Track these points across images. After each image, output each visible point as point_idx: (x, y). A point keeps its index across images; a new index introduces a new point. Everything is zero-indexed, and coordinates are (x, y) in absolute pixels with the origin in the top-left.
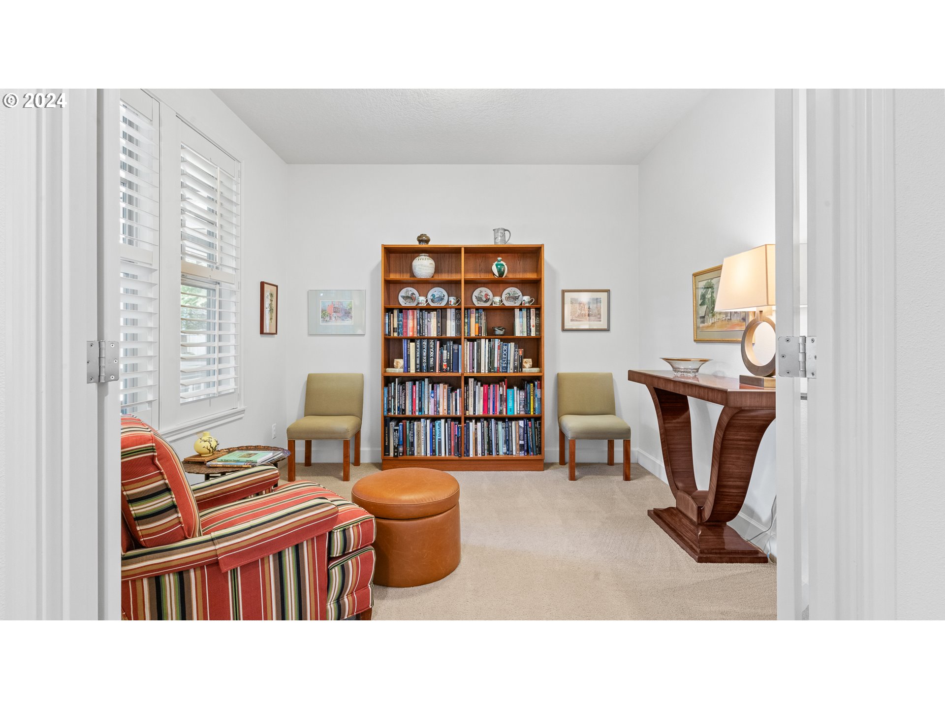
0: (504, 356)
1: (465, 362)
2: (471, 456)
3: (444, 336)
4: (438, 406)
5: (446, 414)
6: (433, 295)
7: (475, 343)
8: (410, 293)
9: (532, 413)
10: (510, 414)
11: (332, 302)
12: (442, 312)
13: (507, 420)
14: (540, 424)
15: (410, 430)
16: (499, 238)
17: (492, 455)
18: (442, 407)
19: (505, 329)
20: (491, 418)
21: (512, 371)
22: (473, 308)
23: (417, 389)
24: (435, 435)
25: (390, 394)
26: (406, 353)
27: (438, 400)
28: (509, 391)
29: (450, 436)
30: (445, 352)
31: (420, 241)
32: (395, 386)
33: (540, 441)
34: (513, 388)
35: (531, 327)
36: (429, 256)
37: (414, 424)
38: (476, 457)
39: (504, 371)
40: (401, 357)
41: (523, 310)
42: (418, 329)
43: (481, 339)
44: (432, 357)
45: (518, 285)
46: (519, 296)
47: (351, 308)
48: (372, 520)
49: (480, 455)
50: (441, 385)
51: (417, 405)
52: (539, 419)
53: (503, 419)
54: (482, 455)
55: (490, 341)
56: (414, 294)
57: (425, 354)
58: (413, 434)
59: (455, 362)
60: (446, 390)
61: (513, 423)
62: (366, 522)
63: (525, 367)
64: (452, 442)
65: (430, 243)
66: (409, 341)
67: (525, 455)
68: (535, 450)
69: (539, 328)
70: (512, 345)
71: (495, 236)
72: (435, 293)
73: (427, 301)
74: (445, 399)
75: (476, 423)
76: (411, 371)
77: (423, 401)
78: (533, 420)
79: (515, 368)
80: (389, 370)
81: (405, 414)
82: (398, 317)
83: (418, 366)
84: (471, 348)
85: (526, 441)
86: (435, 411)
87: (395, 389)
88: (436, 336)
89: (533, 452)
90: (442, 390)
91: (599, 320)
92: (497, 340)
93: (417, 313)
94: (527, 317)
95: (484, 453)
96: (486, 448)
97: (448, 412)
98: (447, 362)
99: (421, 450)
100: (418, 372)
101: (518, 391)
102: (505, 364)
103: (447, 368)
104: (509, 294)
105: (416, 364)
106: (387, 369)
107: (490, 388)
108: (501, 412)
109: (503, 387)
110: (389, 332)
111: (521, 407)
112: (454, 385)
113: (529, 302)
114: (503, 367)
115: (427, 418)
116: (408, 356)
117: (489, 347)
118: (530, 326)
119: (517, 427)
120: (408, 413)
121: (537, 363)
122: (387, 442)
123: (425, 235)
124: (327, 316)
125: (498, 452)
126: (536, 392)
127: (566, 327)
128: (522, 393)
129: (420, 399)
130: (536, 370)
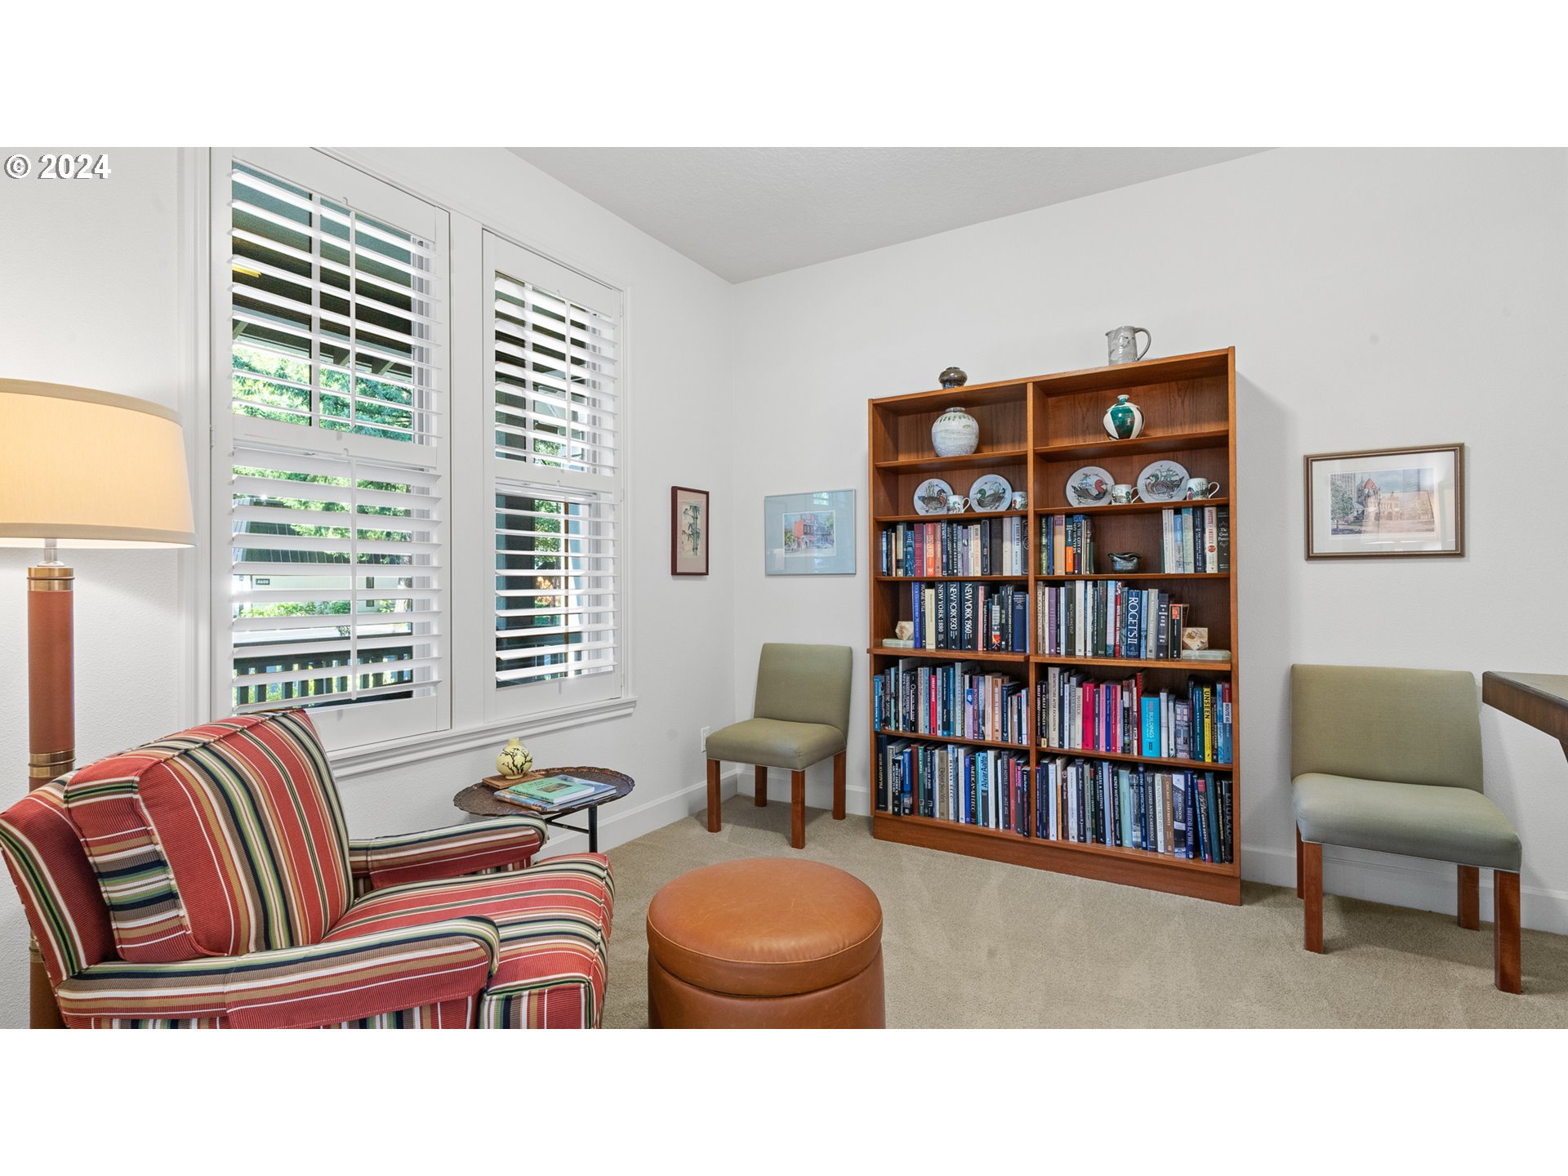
0: (1130, 620)
1: (1040, 631)
2: (1053, 838)
3: (996, 575)
4: (980, 720)
5: (1000, 740)
6: (982, 492)
7: (1062, 589)
8: (937, 489)
9: (1208, 760)
10: (1148, 754)
11: (801, 515)
12: (992, 526)
13: (1141, 769)
14: (1230, 789)
15: (925, 765)
16: (1121, 350)
17: (1105, 843)
18: (991, 723)
19: (1138, 558)
20: (1102, 759)
21: (1152, 655)
22: (1060, 513)
23: (939, 683)
24: (975, 782)
25: (888, 690)
26: (917, 609)
27: (981, 709)
28: (1147, 702)
29: (1007, 787)
30: (996, 608)
31: (943, 382)
32: (897, 674)
33: (1231, 829)
34: (1158, 696)
35: (1207, 551)
36: (966, 412)
37: (932, 755)
38: (1065, 841)
39: (1132, 653)
40: (909, 618)
41: (1183, 510)
42: (945, 560)
43: (1075, 581)
44: (968, 619)
45: (1180, 454)
46: (1181, 480)
47: (832, 526)
48: (579, 988)
49: (1073, 839)
50: (988, 678)
51: (939, 715)
52: (1225, 776)
53: (1133, 766)
54: (1079, 840)
55: (1095, 585)
56: (944, 492)
57: (954, 612)
58: (932, 773)
59: (1018, 629)
60: (997, 690)
61: (1158, 777)
62: (563, 989)
63: (1186, 647)
64: (1012, 801)
65: (966, 384)
66: (923, 586)
67: (1188, 857)
68: (1215, 849)
69: (1225, 553)
70: (1152, 595)
71: (1110, 347)
72: (986, 487)
73: (966, 502)
74: (997, 708)
75: (1065, 769)
76: (927, 647)
77: (952, 709)
78: (1209, 778)
79: (1160, 648)
80: (889, 643)
81: (916, 730)
82: (905, 539)
83: (941, 637)
84: (1053, 601)
85: (1190, 824)
86: (974, 732)
87: (897, 680)
88: (980, 575)
89: (1211, 855)
90: (989, 689)
91: (1427, 527)
92: (1111, 584)
93: (942, 530)
94: (1195, 527)
95: (1085, 835)
96: (1088, 825)
97: (1003, 735)
98: (999, 630)
99: (949, 808)
100: (941, 648)
101: (1171, 704)
102: (1134, 637)
103: (1000, 644)
104: (1156, 476)
105: (937, 633)
106: (884, 640)
107: (1099, 693)
108: (1127, 748)
109: (1131, 691)
110: (889, 569)
111: (1180, 741)
112: (1015, 678)
113: (1204, 493)
114: (1129, 646)
115: (959, 744)
116: (922, 615)
117: (1093, 598)
118: (1203, 548)
119: (1167, 789)
120: (923, 730)
121: (1221, 638)
122: (881, 784)
123: (955, 370)
124: (794, 540)
125: (1121, 839)
126: (1219, 708)
127: (1317, 549)
128: (1183, 711)
129: (945, 705)
130: (1218, 655)
